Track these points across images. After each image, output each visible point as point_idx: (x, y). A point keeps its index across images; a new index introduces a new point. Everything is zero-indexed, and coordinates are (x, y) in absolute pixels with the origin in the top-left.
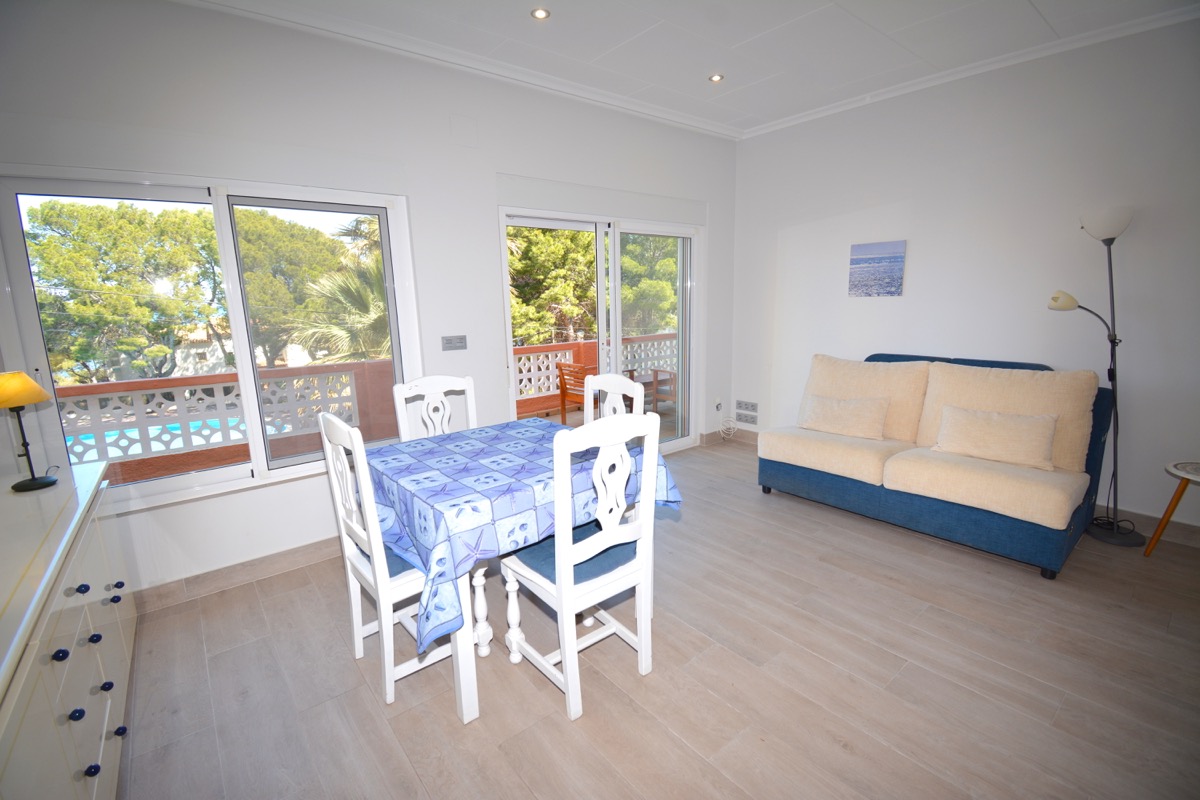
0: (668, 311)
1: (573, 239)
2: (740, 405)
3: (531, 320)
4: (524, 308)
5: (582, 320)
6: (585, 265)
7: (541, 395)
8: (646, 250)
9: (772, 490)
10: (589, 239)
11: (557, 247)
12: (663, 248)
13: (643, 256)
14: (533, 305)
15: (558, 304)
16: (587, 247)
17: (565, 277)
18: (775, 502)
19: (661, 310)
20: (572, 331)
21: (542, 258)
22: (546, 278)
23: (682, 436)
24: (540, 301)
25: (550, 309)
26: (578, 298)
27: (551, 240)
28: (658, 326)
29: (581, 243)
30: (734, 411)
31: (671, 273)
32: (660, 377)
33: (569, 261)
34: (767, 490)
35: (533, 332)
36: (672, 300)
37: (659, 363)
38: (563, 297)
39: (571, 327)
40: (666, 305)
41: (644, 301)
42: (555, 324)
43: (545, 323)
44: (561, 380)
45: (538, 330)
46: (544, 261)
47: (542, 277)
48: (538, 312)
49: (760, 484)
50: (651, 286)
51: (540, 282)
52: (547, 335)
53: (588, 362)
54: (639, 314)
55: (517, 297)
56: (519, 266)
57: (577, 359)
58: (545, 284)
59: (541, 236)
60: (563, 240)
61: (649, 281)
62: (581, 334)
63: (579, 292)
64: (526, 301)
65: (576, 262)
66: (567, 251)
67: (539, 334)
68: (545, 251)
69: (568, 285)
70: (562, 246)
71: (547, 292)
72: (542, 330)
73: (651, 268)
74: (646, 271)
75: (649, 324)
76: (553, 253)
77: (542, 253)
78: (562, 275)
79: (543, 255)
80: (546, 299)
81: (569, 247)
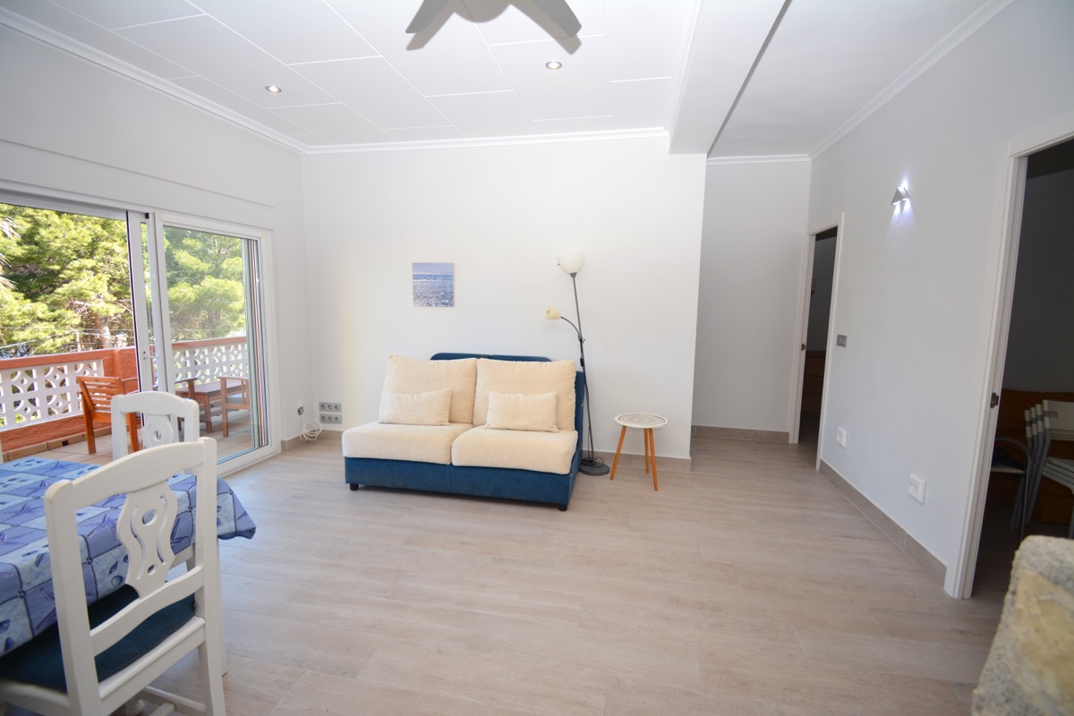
2: (322, 406)
3: (41, 320)
4: (28, 305)
5: (123, 320)
7: (52, 419)
8: (209, 246)
9: (360, 486)
11: (81, 233)
12: (230, 247)
13: (205, 253)
14: (42, 301)
15: (85, 301)
17: (94, 269)
18: (364, 497)
19: (231, 310)
20: (108, 333)
21: (56, 244)
22: (63, 268)
23: (260, 446)
24: (55, 297)
25: (71, 307)
26: (115, 294)
27: (72, 225)
28: (229, 327)
29: (118, 231)
30: (318, 413)
32: (230, 385)
33: (100, 250)
34: (354, 487)
35: (42, 335)
37: (229, 369)
38: (92, 293)
39: (106, 328)
40: (235, 305)
41: (210, 300)
42: (81, 325)
43: (65, 325)
44: (84, 398)
45: (54, 333)
46: (60, 248)
47: (57, 267)
48: (53, 311)
49: (347, 482)
50: (217, 284)
51: (55, 274)
52: (68, 340)
53: (124, 374)
54: (203, 314)
55: (13, 291)
56: (19, 251)
57: (110, 369)
58: (61, 276)
59: (55, 218)
60: (89, 225)
61: (215, 280)
62: (122, 337)
63: (116, 287)
64: (32, 297)
65: (112, 253)
66: (96, 241)
67: (54, 337)
68: (61, 235)
69: (100, 279)
70: (88, 232)
71: (66, 286)
72: (58, 332)
73: (217, 266)
74: (209, 268)
75: (217, 325)
76: (74, 239)
77: (56, 237)
78: (89, 266)
79: (58, 241)
80: (64, 295)
81: (99, 233)
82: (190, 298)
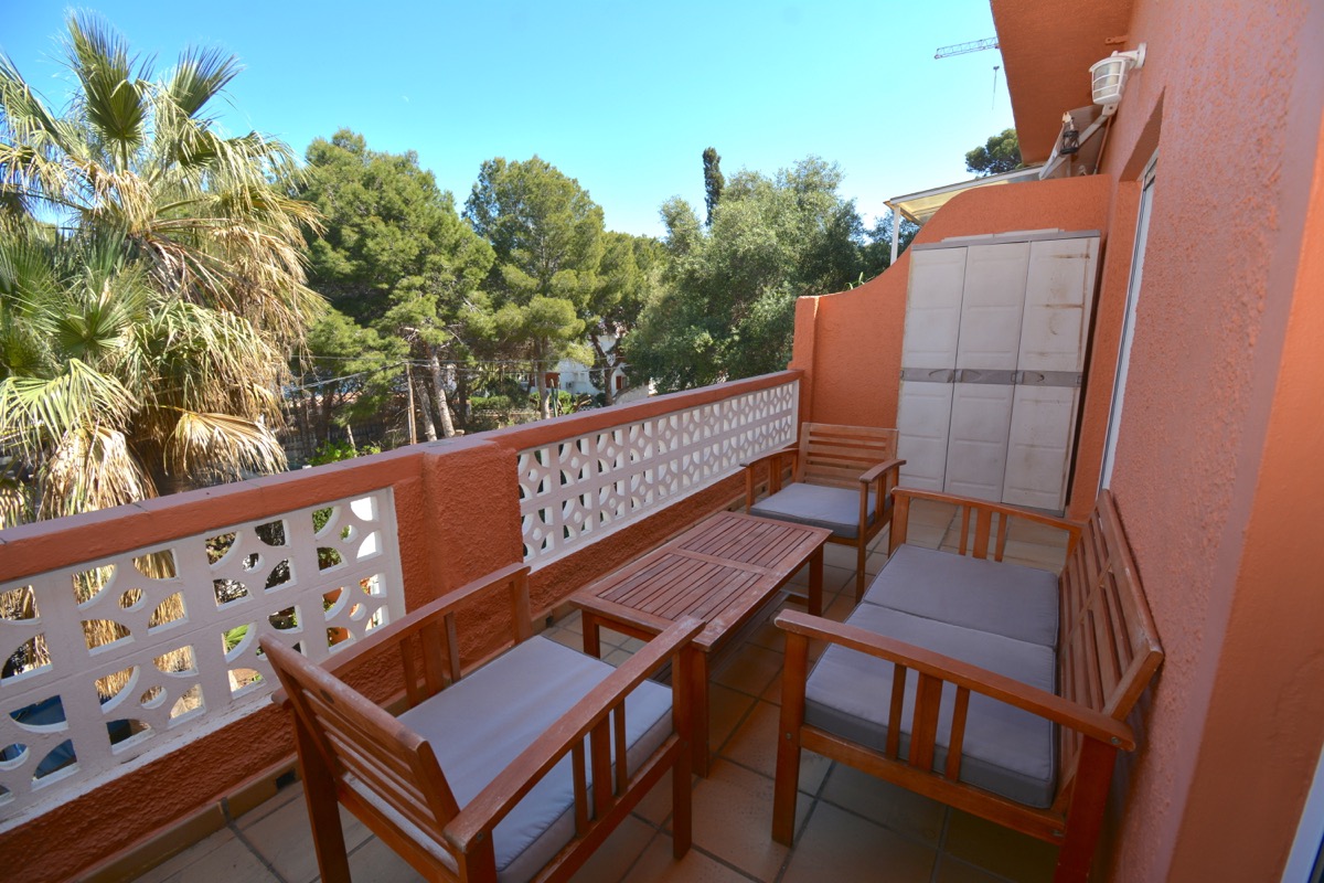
0: (571, 339)
1: (433, 234)
3: (371, 348)
4: (359, 332)
5: (451, 349)
6: (453, 273)
8: (537, 258)
10: (457, 236)
11: (410, 245)
12: (558, 257)
13: (533, 266)
14: (373, 327)
15: (415, 326)
16: (454, 250)
17: (423, 288)
19: (560, 337)
20: (438, 364)
21: (384, 258)
22: (392, 287)
24: (385, 322)
25: (404, 334)
26: (444, 318)
27: (399, 233)
28: (557, 358)
29: (445, 242)
31: (572, 290)
33: (429, 265)
35: (374, 367)
36: (575, 325)
38: (421, 317)
39: (436, 359)
40: (567, 331)
41: (538, 325)
42: (411, 355)
43: (395, 354)
45: (385, 364)
46: (388, 263)
47: (386, 286)
48: (383, 338)
50: (546, 305)
51: (386, 293)
52: (398, 371)
54: (529, 343)
56: (348, 268)
58: (391, 296)
59: (381, 226)
60: (416, 235)
61: (543, 299)
63: (444, 310)
64: (362, 321)
65: (439, 269)
66: (424, 252)
67: (385, 369)
68: (388, 247)
69: (428, 300)
70: (415, 243)
71: (395, 308)
72: (390, 363)
73: (544, 282)
74: (538, 285)
75: (544, 354)
76: (402, 251)
77: (383, 250)
78: (418, 284)
79: (385, 253)
80: (393, 319)
81: (426, 245)
82: (517, 323)
